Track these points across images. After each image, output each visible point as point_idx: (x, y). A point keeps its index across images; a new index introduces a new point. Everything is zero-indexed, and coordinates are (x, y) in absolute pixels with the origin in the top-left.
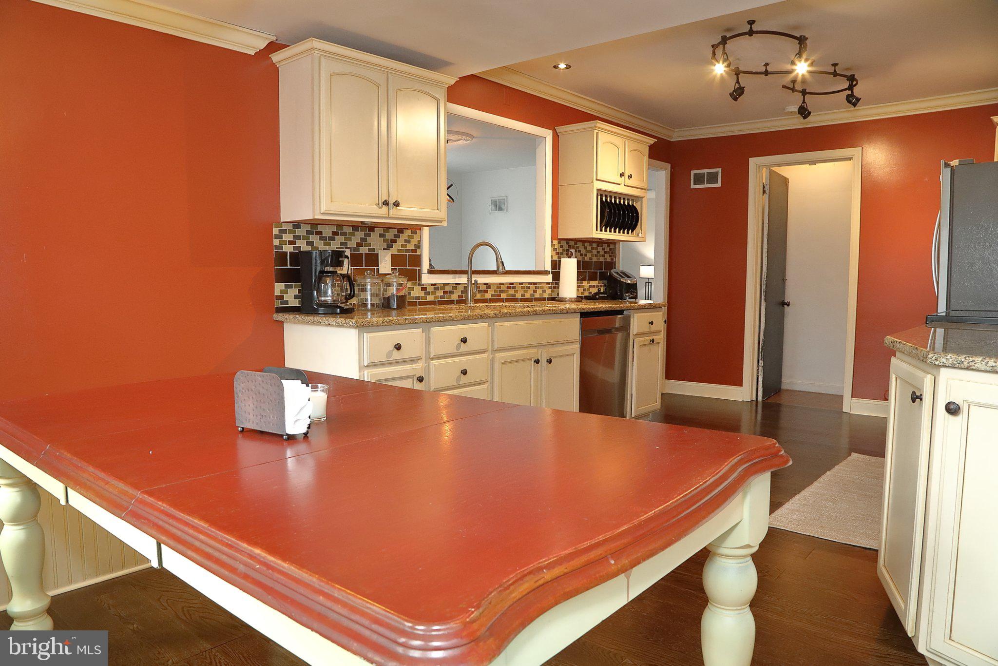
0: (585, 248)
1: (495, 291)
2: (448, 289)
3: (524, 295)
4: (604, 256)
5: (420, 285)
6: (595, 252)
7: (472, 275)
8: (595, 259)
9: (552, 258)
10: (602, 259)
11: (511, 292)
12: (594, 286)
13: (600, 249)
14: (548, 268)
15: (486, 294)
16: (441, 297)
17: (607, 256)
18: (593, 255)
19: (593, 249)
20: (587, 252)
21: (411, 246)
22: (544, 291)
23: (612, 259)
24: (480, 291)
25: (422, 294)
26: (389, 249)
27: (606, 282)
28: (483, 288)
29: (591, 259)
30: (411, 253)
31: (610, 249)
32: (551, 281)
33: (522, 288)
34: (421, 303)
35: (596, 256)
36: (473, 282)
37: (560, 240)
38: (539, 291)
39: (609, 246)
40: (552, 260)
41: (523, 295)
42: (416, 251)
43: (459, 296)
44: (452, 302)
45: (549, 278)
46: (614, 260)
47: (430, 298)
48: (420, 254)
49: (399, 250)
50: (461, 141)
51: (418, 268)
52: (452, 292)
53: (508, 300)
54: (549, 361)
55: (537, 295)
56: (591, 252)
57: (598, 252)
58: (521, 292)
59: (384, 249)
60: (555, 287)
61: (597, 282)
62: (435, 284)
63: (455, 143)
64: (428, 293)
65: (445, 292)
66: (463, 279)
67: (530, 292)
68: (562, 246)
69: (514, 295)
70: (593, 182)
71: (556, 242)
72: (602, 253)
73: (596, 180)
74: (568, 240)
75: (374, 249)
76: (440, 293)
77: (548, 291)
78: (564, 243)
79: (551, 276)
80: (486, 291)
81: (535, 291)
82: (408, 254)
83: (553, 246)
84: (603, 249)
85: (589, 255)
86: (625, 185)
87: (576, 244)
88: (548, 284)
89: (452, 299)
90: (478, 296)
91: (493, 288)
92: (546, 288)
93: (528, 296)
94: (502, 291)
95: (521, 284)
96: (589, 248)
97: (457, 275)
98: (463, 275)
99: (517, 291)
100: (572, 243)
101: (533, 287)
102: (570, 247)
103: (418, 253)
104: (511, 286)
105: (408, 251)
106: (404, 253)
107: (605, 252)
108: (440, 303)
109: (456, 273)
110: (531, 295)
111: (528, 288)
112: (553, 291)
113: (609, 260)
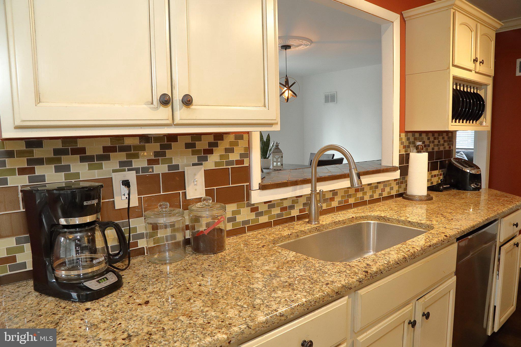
0: (429, 139)
1: (342, 197)
2: (286, 204)
4: (443, 145)
5: (249, 205)
6: (436, 142)
7: (318, 184)
8: (436, 149)
9: (400, 152)
10: (442, 148)
11: (360, 195)
12: (435, 176)
13: (441, 138)
14: (396, 163)
15: (332, 203)
16: (278, 215)
17: (446, 144)
18: (434, 146)
19: (435, 139)
20: (430, 142)
21: (234, 157)
22: (392, 189)
23: (450, 147)
24: (325, 200)
25: (252, 216)
26: (201, 164)
27: (445, 170)
28: (330, 196)
29: (433, 149)
30: (235, 166)
31: (449, 138)
32: (398, 177)
33: (371, 188)
34: (251, 229)
35: (438, 145)
36: (318, 191)
37: (407, 132)
38: (387, 189)
39: (447, 135)
40: (399, 154)
41: (371, 196)
42: (242, 162)
43: (301, 211)
44: (292, 219)
45: (397, 175)
46: (451, 149)
47: (263, 219)
48: (247, 165)
49: (216, 164)
50: (302, 46)
51: (245, 184)
52: (292, 207)
53: (356, 205)
54: (427, 316)
55: (385, 194)
56: (433, 142)
57: (439, 142)
58: (369, 193)
59: (194, 165)
60: (402, 183)
61: (437, 171)
62: (270, 201)
63: (297, 48)
64: (261, 214)
65: (283, 209)
66: (306, 190)
67: (378, 191)
68: (408, 139)
69: (362, 198)
70: (449, 68)
71: (403, 135)
72: (442, 142)
73: (454, 66)
74: (414, 132)
75: (177, 167)
76: (276, 211)
77: (396, 188)
78: (410, 135)
79: (399, 172)
80: (332, 199)
81: (383, 190)
82: (230, 167)
83: (401, 139)
84: (443, 138)
85: (432, 145)
86: (476, 72)
87: (420, 135)
88: (395, 180)
89: (292, 215)
90: (324, 206)
91: (340, 194)
92: (394, 185)
93: (376, 196)
94: (350, 196)
95: (369, 185)
96: (432, 139)
97: (298, 187)
98: (305, 186)
99: (365, 193)
100: (417, 135)
101: (381, 186)
102: (415, 139)
103: (246, 164)
105: (231, 163)
106: (225, 167)
107: (445, 141)
108: (277, 223)
109: (297, 185)
110: (380, 195)
111: (376, 187)
112: (400, 187)
113: (447, 148)
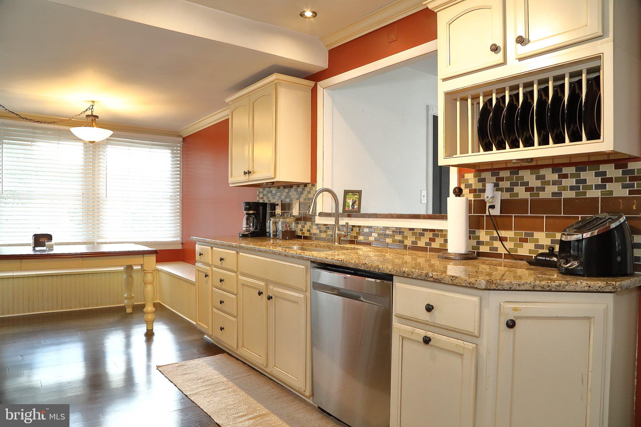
1: (379, 235)
3: (415, 242)
5: (315, 224)
11: (398, 237)
15: (369, 238)
21: (310, 196)
33: (414, 234)
38: (440, 241)
55: (435, 245)
58: (411, 238)
59: (297, 199)
62: (326, 225)
67: (425, 240)
69: (401, 241)
81: (432, 240)
91: (377, 231)
93: (421, 244)
94: (387, 236)
95: (410, 229)
99: (406, 237)
101: (428, 235)
104: (399, 231)
110: (426, 244)
111: (422, 235)
